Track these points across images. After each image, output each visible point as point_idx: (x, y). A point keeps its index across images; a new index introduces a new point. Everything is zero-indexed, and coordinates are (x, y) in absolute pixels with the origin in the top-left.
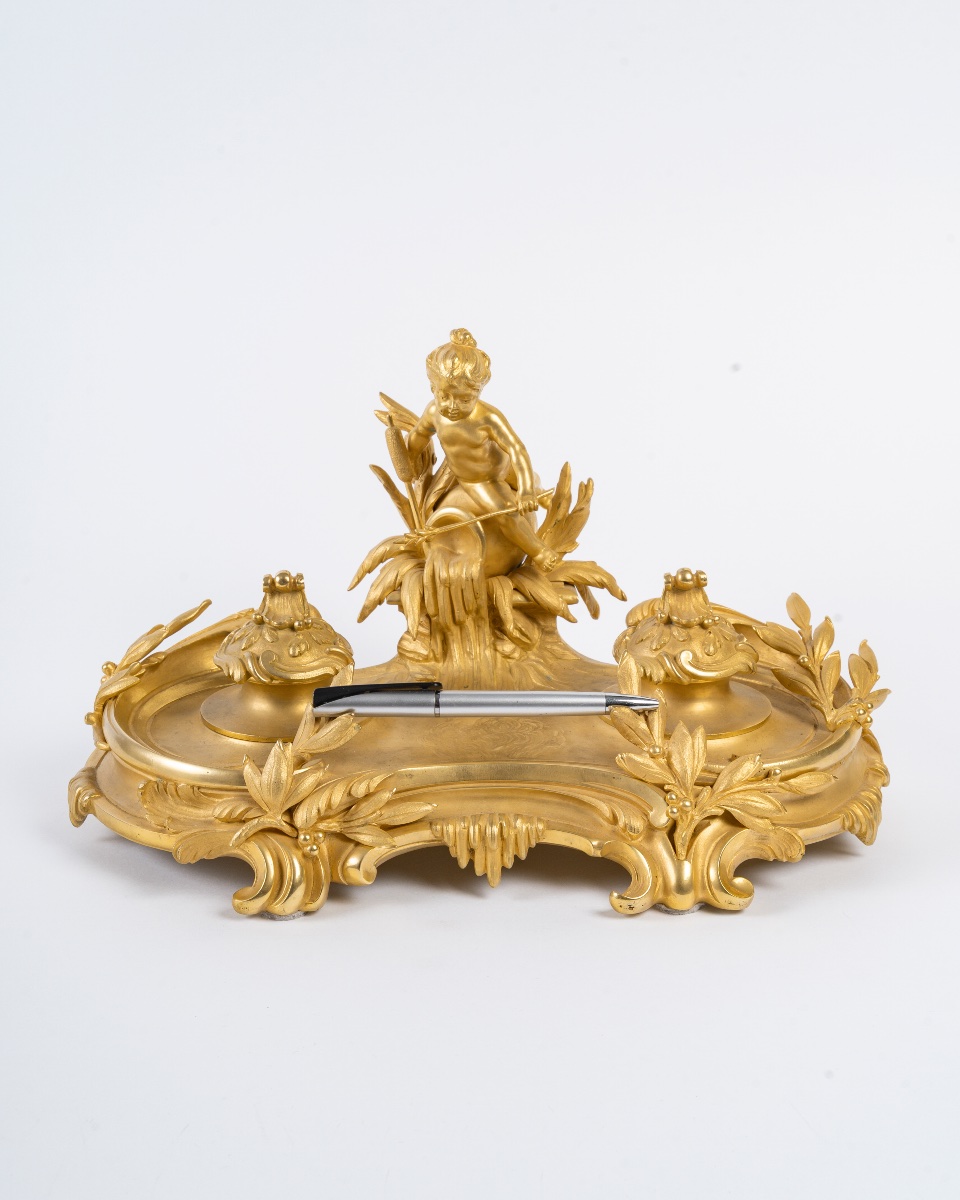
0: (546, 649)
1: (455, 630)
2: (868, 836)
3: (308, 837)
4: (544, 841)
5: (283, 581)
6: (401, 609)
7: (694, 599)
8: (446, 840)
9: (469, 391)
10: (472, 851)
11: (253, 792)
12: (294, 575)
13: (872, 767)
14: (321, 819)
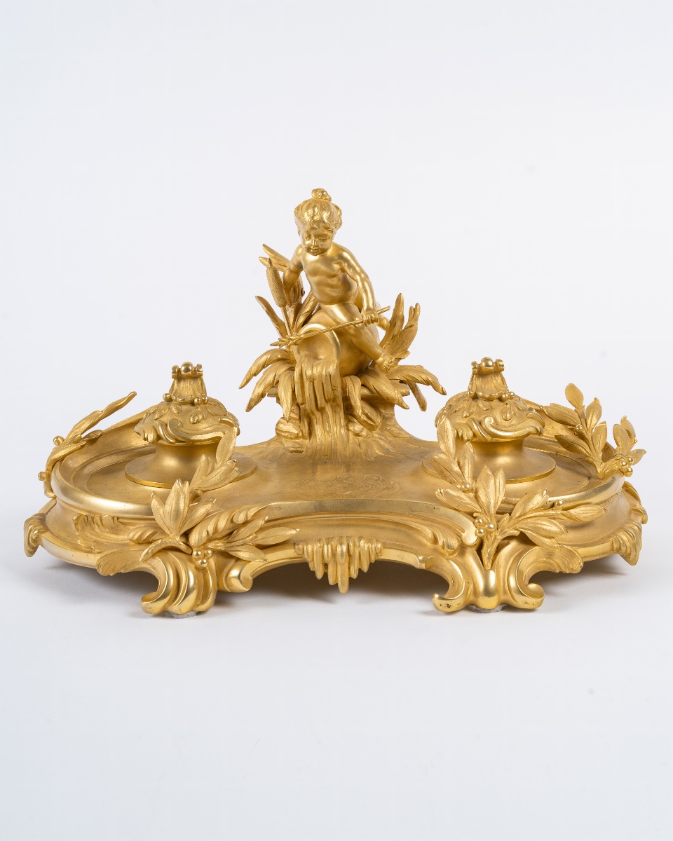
0: (386, 430)
1: (318, 415)
2: (632, 557)
3: (199, 553)
4: (382, 557)
5: (187, 370)
6: (278, 400)
7: (494, 381)
8: (306, 556)
9: (326, 232)
10: (326, 566)
11: (159, 521)
12: (195, 365)
13: (634, 508)
14: (210, 540)
